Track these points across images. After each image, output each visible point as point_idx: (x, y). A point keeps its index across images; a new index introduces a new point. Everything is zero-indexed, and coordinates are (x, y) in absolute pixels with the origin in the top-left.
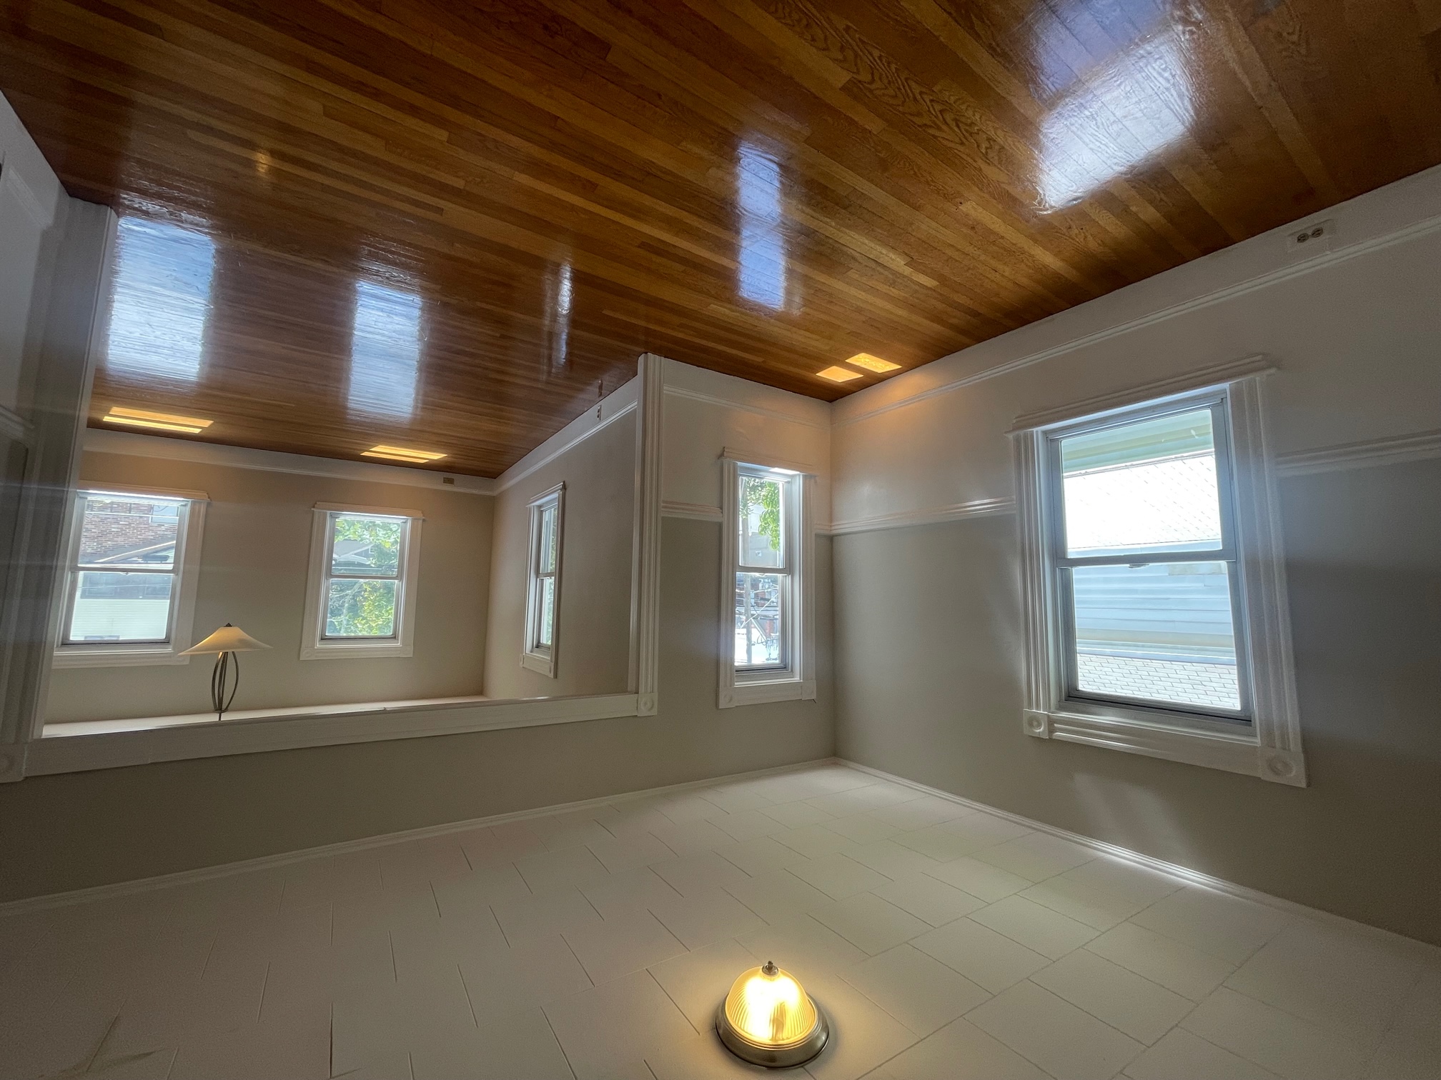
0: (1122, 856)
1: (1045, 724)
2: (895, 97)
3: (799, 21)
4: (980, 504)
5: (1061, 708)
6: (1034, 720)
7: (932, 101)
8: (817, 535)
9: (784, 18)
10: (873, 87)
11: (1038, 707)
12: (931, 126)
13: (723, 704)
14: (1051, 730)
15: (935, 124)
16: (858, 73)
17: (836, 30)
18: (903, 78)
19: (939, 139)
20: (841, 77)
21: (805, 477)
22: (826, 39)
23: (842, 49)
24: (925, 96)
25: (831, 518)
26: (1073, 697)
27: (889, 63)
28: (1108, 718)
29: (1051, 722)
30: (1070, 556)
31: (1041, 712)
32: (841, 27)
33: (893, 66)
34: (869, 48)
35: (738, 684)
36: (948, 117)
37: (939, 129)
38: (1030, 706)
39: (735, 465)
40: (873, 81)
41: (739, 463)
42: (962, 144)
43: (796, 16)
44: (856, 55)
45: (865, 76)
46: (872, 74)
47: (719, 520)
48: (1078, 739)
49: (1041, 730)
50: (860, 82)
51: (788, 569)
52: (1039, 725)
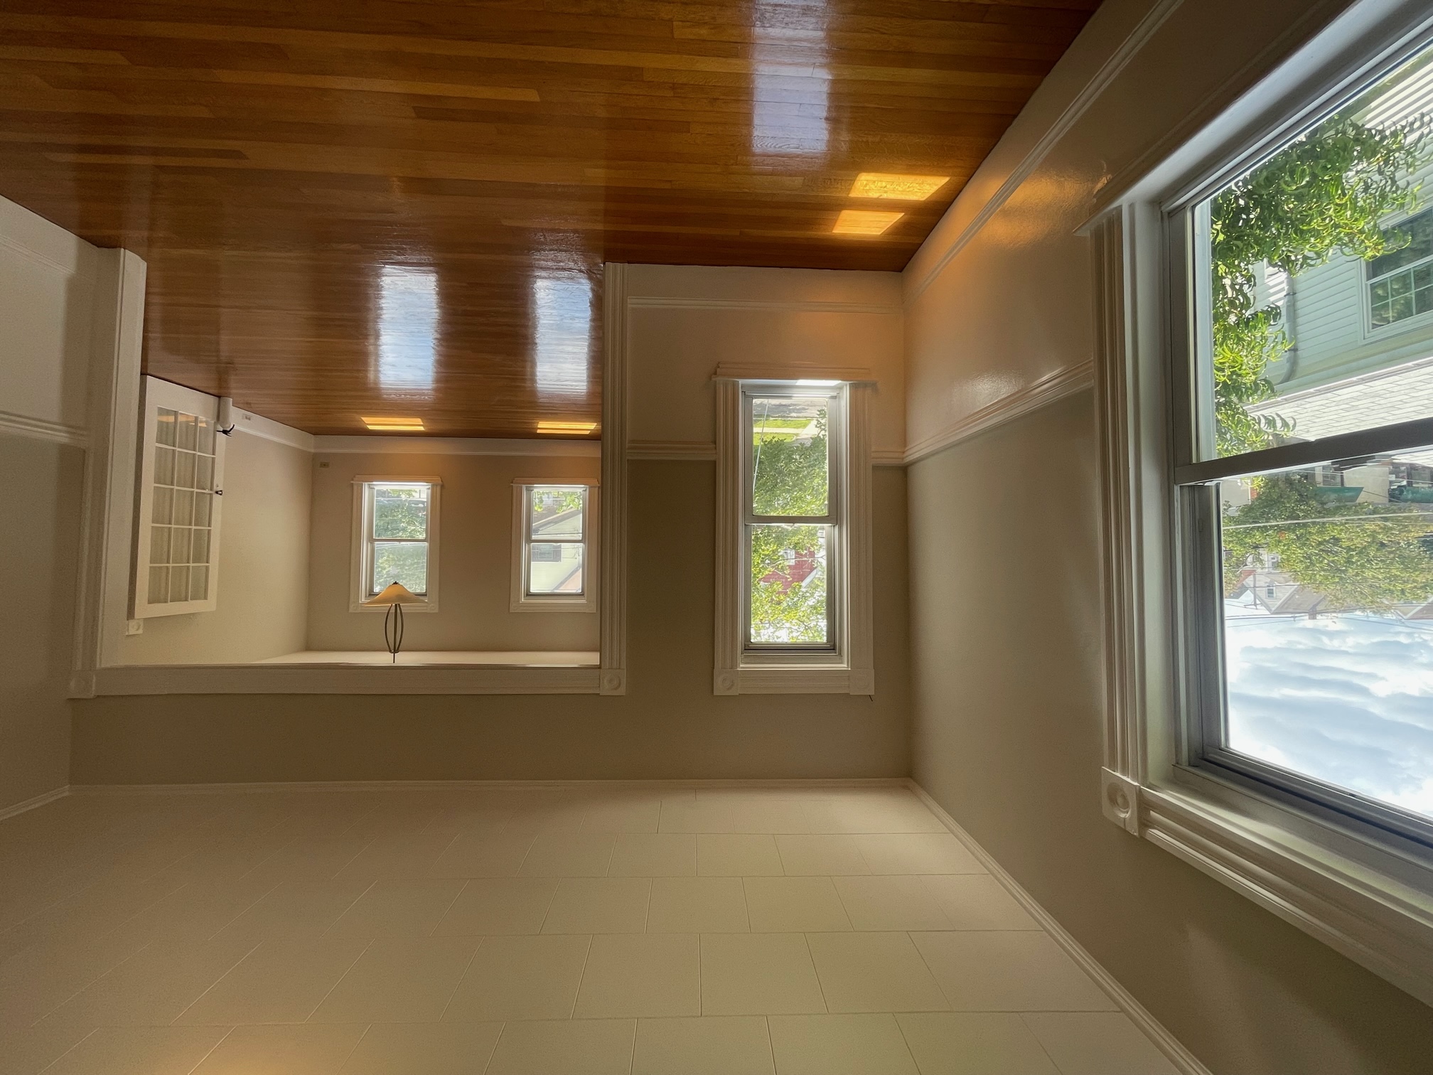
1: (1134, 808)
6: (1116, 794)
8: (875, 468)
11: (1124, 770)
13: (720, 689)
14: (1145, 823)
21: (854, 388)
25: (904, 440)
29: (1145, 805)
31: (1129, 780)
35: (742, 666)
38: (1113, 763)
39: (735, 385)
41: (741, 382)
47: (712, 459)
49: (1124, 817)
51: (833, 517)
52: (1123, 807)
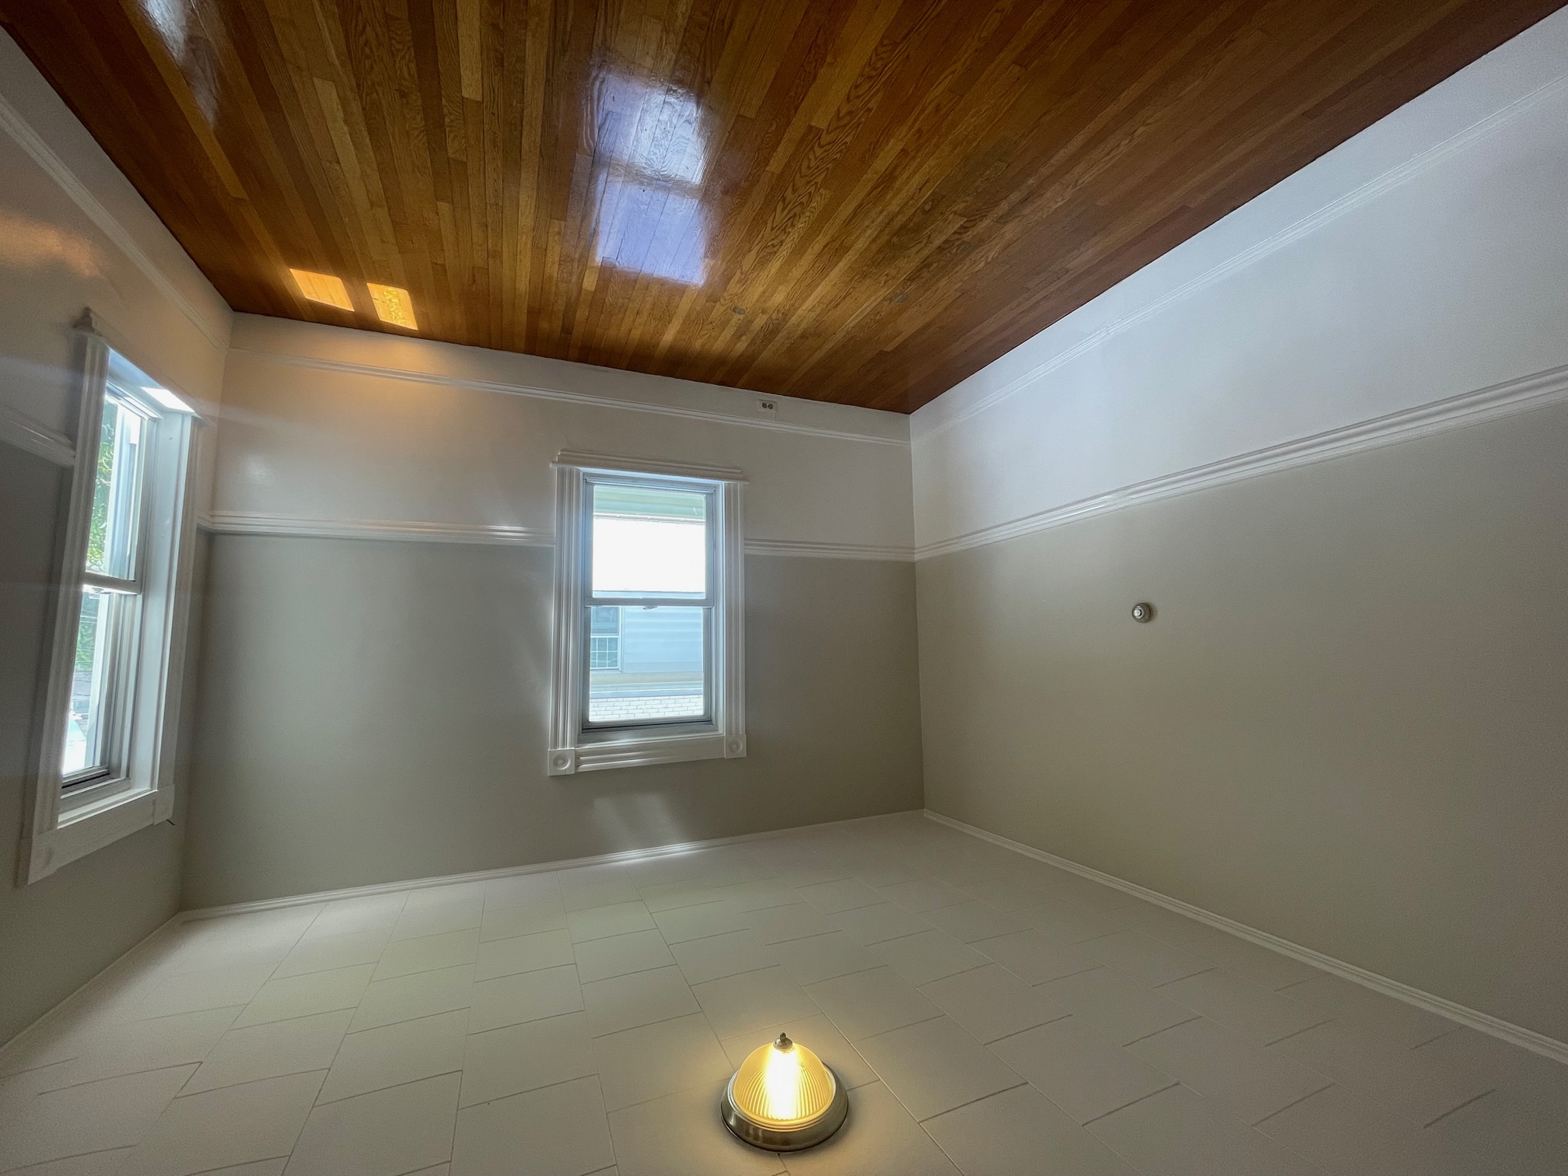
0: (632, 857)
1: (572, 761)
2: (809, 167)
3: (875, 69)
4: (508, 530)
5: (580, 741)
6: (560, 759)
7: (810, 193)
8: (201, 529)
9: (877, 55)
10: (816, 148)
11: (564, 745)
12: (784, 203)
13: (36, 871)
14: (578, 764)
15: (787, 207)
16: (828, 133)
17: (868, 101)
18: (828, 166)
19: (774, 213)
20: (821, 121)
22: (858, 97)
23: (850, 113)
24: (813, 187)
25: (214, 502)
26: (589, 730)
27: (841, 151)
28: (624, 741)
29: (576, 757)
30: (595, 595)
31: (568, 748)
32: (870, 105)
33: (838, 155)
34: (853, 133)
35: (60, 821)
36: (797, 210)
37: (784, 209)
38: (555, 745)
40: (821, 147)
41: (113, 354)
42: (772, 229)
43: (879, 64)
44: (845, 126)
45: (825, 139)
46: (828, 144)
47: (69, 465)
48: (600, 766)
49: (567, 767)
50: (820, 137)
51: (141, 583)
52: (565, 762)
